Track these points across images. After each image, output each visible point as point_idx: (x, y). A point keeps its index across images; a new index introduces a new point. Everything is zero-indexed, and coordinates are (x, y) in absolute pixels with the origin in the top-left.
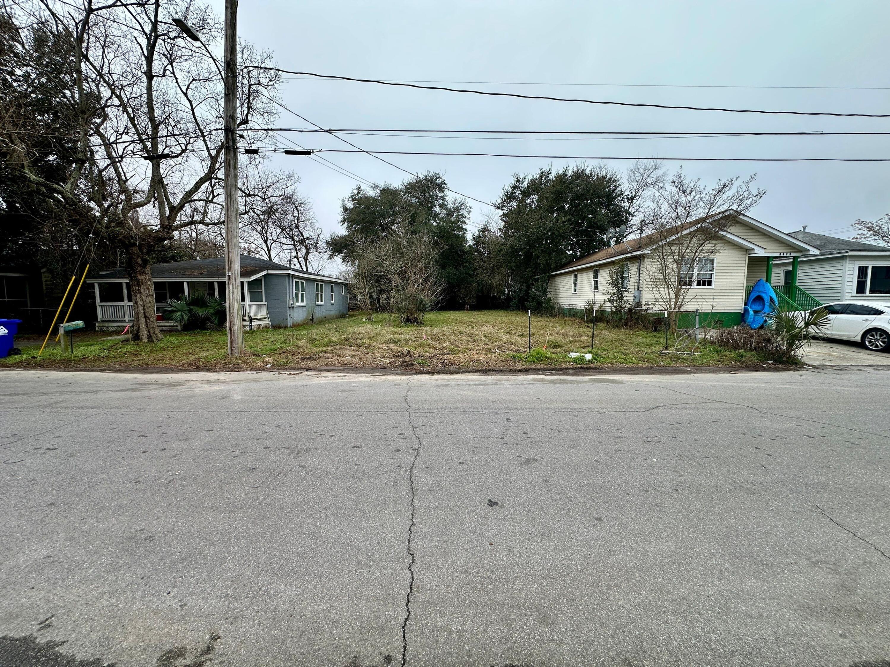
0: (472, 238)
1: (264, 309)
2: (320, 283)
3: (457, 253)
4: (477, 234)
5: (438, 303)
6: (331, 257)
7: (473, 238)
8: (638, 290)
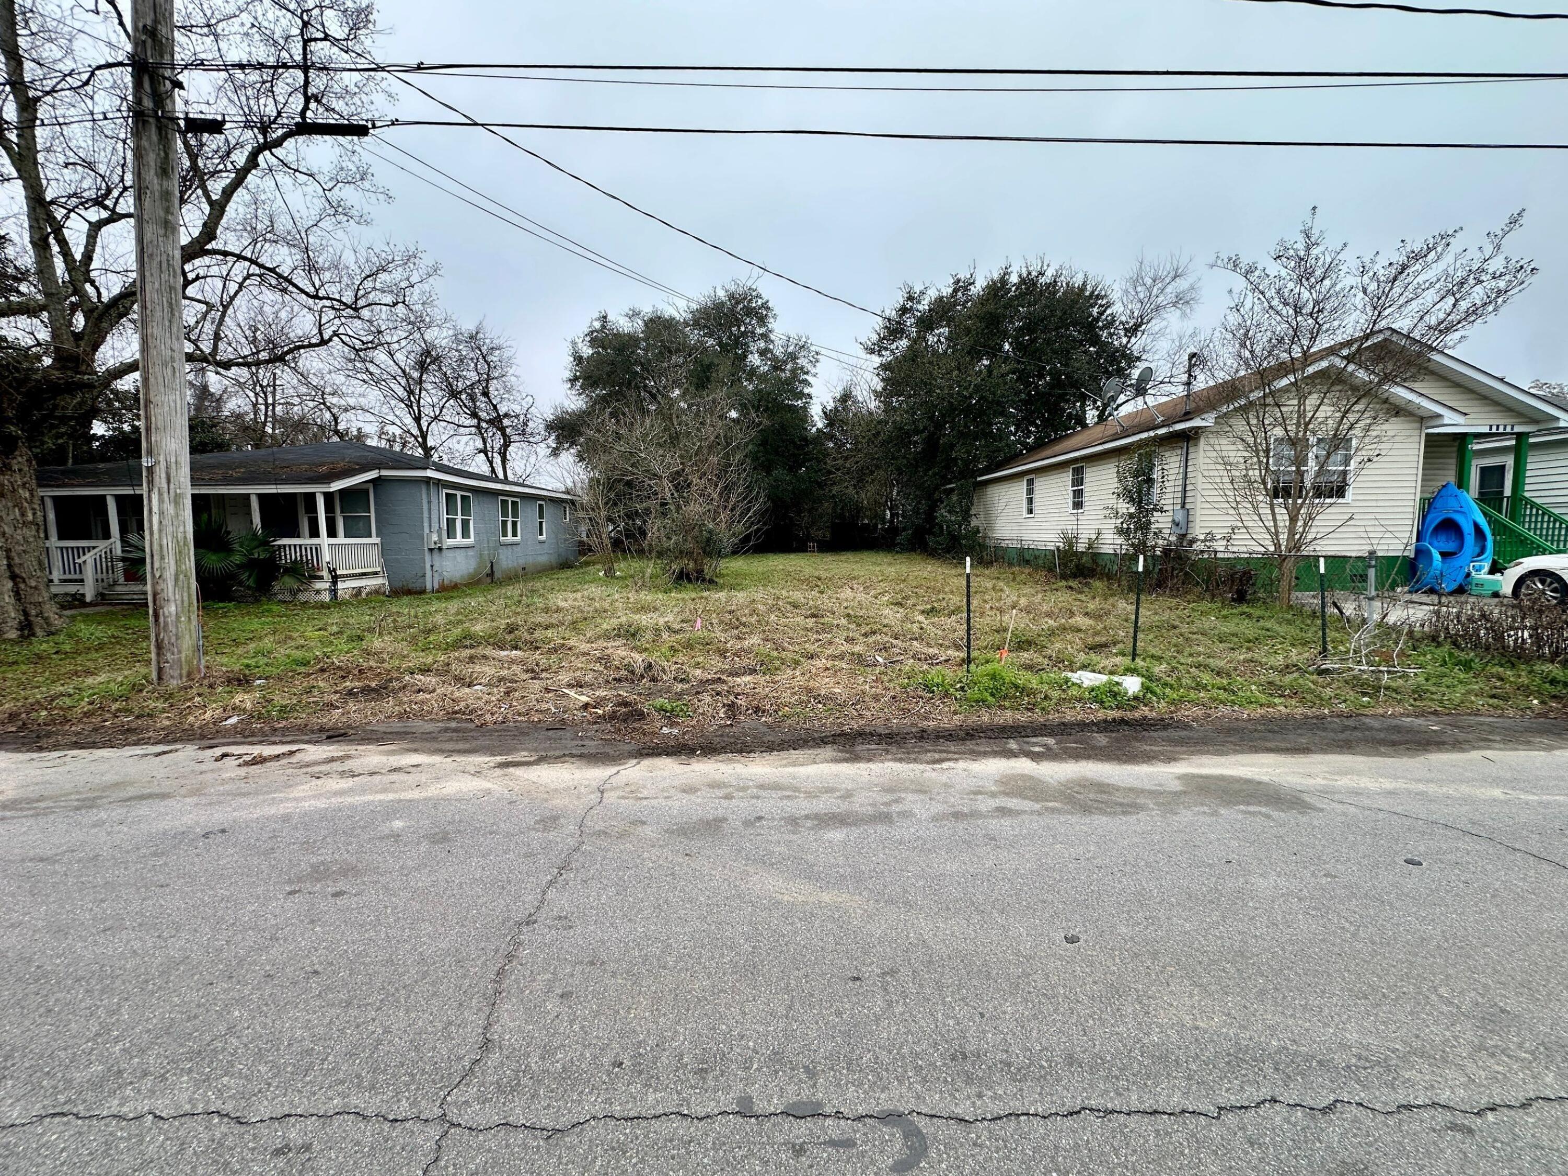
0: (821, 414)
1: (375, 554)
2: (510, 499)
3: (793, 442)
4: (830, 406)
5: (747, 539)
6: (555, 452)
7: (825, 413)
8: (1183, 507)
